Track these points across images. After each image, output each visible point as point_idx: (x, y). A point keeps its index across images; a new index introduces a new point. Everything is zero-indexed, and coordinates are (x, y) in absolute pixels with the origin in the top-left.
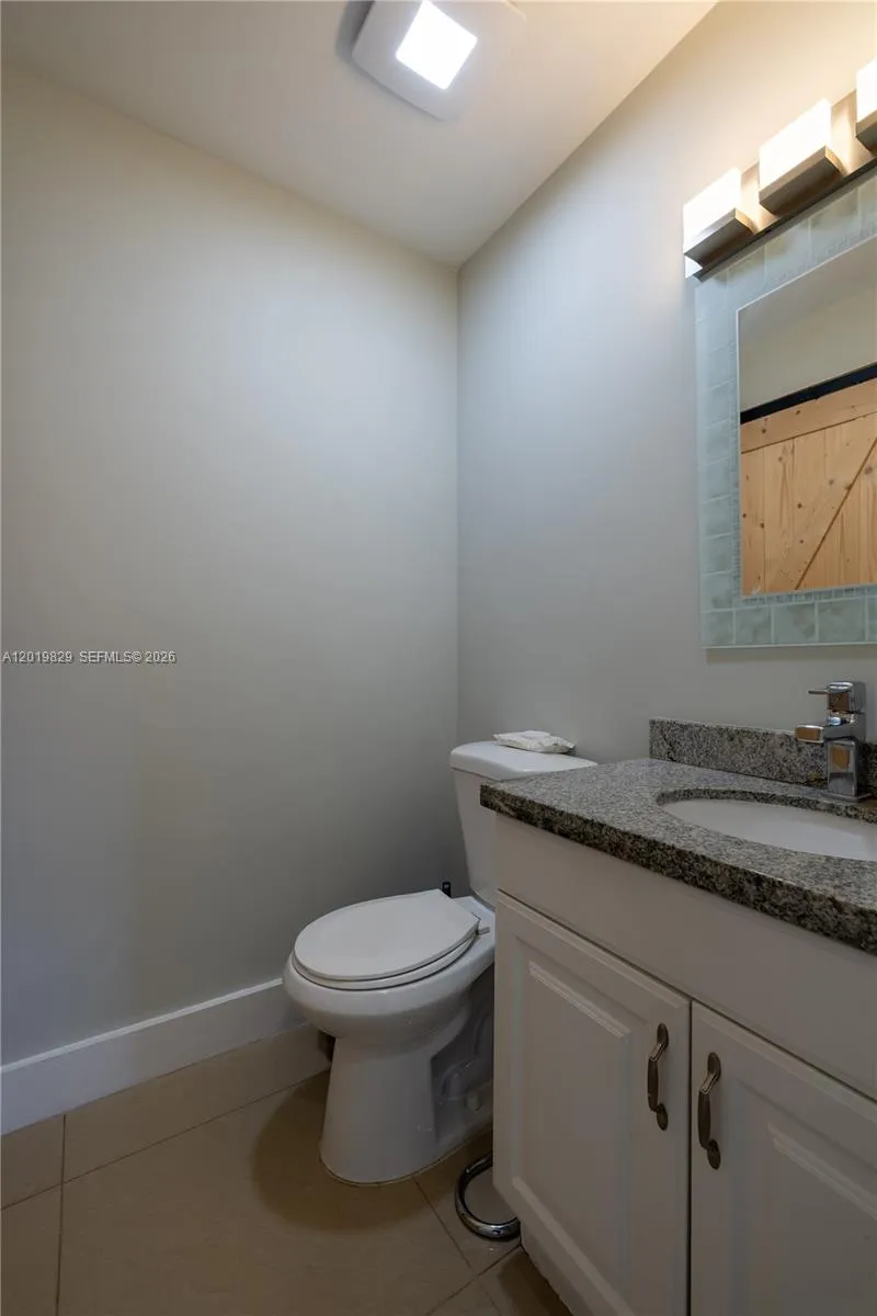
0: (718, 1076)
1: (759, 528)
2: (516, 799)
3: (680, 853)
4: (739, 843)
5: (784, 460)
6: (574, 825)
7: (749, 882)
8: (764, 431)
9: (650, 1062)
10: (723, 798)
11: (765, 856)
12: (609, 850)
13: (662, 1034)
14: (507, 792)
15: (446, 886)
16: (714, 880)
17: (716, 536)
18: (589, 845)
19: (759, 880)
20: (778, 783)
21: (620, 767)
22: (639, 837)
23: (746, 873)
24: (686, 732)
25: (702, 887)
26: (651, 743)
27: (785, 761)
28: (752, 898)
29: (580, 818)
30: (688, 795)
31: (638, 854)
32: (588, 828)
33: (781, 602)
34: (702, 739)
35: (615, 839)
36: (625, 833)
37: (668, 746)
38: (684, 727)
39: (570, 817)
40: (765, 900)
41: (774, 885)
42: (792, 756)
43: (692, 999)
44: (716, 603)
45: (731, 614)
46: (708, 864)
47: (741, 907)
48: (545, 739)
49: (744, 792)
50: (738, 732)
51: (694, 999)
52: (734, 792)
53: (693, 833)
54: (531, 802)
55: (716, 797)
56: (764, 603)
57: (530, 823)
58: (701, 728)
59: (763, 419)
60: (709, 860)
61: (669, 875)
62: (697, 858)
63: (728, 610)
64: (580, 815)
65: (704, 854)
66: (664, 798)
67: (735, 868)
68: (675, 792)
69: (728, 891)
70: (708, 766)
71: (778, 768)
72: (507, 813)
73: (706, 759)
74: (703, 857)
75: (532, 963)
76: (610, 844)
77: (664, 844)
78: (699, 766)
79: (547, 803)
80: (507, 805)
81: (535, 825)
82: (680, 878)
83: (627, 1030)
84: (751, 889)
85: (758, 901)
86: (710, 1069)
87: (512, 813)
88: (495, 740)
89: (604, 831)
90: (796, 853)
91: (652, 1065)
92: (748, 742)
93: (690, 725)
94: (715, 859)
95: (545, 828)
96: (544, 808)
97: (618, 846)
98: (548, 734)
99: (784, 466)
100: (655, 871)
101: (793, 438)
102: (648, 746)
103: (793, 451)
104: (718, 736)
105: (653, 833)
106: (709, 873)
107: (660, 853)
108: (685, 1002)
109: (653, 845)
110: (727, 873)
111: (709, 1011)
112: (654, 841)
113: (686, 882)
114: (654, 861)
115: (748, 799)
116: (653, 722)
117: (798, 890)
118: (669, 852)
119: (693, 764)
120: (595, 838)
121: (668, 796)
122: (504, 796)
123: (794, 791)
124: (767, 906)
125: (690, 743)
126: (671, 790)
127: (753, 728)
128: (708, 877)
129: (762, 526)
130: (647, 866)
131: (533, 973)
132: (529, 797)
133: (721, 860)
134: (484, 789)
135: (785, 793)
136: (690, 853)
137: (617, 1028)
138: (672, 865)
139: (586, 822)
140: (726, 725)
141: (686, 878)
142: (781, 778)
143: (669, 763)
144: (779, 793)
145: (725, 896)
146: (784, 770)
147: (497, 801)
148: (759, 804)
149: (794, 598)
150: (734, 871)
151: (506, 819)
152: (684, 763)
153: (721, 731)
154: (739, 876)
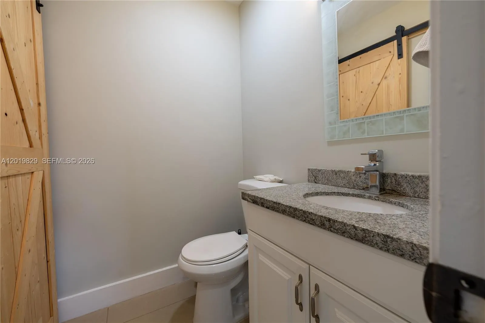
0: (318, 292)
1: (348, 100)
2: (253, 196)
3: (304, 212)
4: (327, 208)
5: (356, 75)
6: (271, 204)
7: (327, 221)
8: (349, 65)
9: (296, 287)
10: (330, 195)
11: (335, 212)
12: (282, 212)
13: (300, 277)
14: (250, 194)
15: (240, 231)
16: (315, 221)
17: (330, 98)
18: (275, 211)
19: (329, 220)
20: (352, 189)
21: (295, 186)
22: (291, 207)
23: (325, 218)
24: (320, 172)
25: (311, 224)
26: (308, 177)
27: (355, 181)
28: (327, 227)
29: (272, 201)
30: (317, 194)
31: (291, 213)
32: (275, 205)
33: (353, 122)
34: (326, 175)
35: (284, 209)
36: (287, 206)
37: (314, 178)
38: (319, 171)
39: (269, 201)
40: (331, 227)
41: (335, 221)
42: (357, 179)
43: (310, 265)
44: (330, 124)
45: (335, 127)
46: (313, 215)
47: (324, 230)
48: (272, 177)
49: (338, 193)
50: (338, 171)
51: (311, 265)
52: (334, 193)
53: (311, 206)
54: (257, 197)
55: (328, 195)
56: (347, 123)
57: (257, 204)
58: (325, 170)
59: (348, 61)
60: (314, 214)
61: (301, 220)
62: (309, 213)
63: (335, 126)
64: (273, 200)
65: (312, 212)
66: (306, 195)
67: (322, 216)
68: (312, 193)
69: (320, 225)
70: (327, 184)
71: (353, 184)
72: (250, 202)
73: (328, 182)
74: (311, 213)
75: (259, 254)
76: (282, 210)
77: (299, 209)
78: (325, 184)
79: (262, 197)
80: (250, 198)
81: (258, 205)
82: (304, 221)
83: (290, 277)
84: (327, 223)
85: (329, 228)
86: (316, 290)
87: (251, 201)
88: (254, 178)
89: (280, 206)
90: (347, 211)
91: (297, 288)
92: (342, 175)
93: (322, 170)
94: (315, 213)
95: (262, 206)
96: (261, 199)
97: (284, 210)
98: (273, 175)
99: (356, 77)
100: (297, 219)
101: (359, 67)
102: (307, 178)
103: (359, 72)
104: (332, 173)
105: (297, 205)
106: (313, 218)
107: (298, 212)
108: (308, 266)
109: (296, 209)
110: (319, 218)
111: (315, 269)
112: (296, 208)
113: (306, 222)
114: (296, 216)
115: (340, 195)
116: (309, 169)
117: (342, 223)
118: (301, 212)
119: (323, 184)
120: (277, 208)
121: (309, 195)
122: (249, 195)
123: (357, 192)
124: (332, 229)
125: (322, 176)
126: (311, 192)
127: (344, 169)
128: (313, 220)
129: (349, 100)
130: (294, 217)
131: (260, 258)
132: (257, 195)
133: (318, 214)
134: (243, 193)
135: (353, 192)
136: (308, 211)
137: (286, 276)
138: (301, 216)
139: (274, 203)
140: (334, 169)
141: (306, 221)
142: (354, 188)
143: (314, 184)
144: (351, 193)
145: (319, 227)
146: (355, 184)
147: (246, 197)
148: (344, 197)
149: (358, 120)
150: (321, 217)
151: (250, 203)
152: (320, 184)
153: (333, 171)
154: (323, 219)
